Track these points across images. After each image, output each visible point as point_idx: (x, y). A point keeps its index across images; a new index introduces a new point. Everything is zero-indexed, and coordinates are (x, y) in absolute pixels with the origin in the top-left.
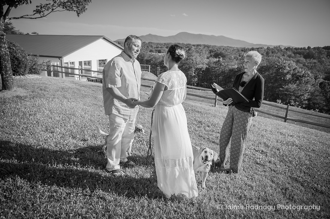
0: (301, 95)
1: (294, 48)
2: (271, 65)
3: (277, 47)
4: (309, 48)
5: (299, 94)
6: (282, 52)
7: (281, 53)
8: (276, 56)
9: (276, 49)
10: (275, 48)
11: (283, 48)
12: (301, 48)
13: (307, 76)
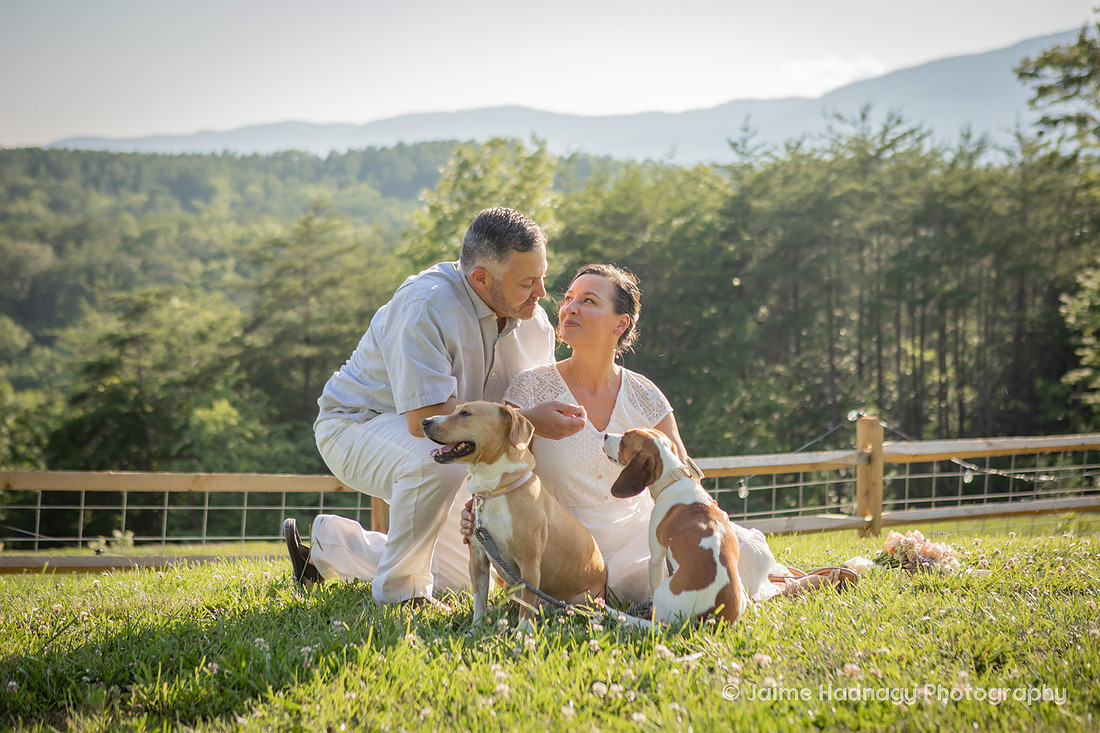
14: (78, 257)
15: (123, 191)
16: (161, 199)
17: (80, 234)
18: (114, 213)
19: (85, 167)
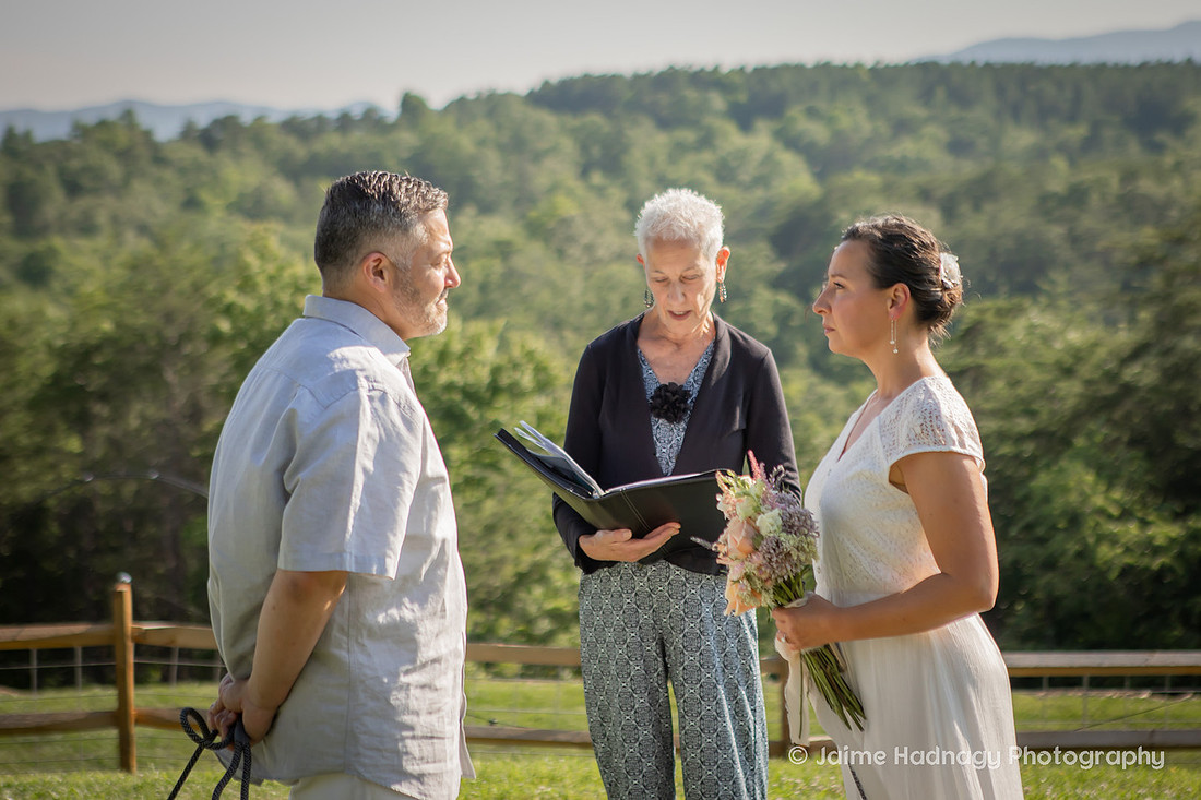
0: (523, 579)
1: (274, 119)
2: (169, 317)
3: (103, 124)
4: (411, 106)
5: (508, 573)
6: (168, 174)
7: (159, 182)
8: (115, 220)
9: (107, 145)
10: (82, 131)
11: (165, 131)
12: (345, 122)
13: (527, 380)
14: (975, 224)
15: (1054, 122)
16: (1108, 134)
17: (982, 191)
18: (1040, 154)
19: (1000, 91)
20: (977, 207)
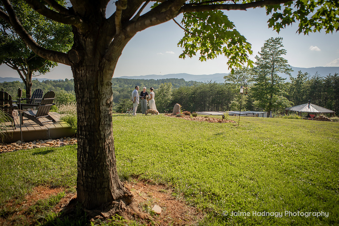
1: (52, 80)
6: (41, 85)
11: (41, 81)
12: (60, 81)
14: (122, 93)
15: (129, 84)
17: (123, 90)
19: (124, 81)
20: (122, 92)
